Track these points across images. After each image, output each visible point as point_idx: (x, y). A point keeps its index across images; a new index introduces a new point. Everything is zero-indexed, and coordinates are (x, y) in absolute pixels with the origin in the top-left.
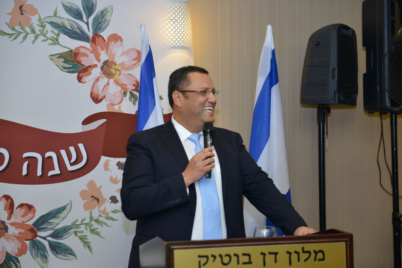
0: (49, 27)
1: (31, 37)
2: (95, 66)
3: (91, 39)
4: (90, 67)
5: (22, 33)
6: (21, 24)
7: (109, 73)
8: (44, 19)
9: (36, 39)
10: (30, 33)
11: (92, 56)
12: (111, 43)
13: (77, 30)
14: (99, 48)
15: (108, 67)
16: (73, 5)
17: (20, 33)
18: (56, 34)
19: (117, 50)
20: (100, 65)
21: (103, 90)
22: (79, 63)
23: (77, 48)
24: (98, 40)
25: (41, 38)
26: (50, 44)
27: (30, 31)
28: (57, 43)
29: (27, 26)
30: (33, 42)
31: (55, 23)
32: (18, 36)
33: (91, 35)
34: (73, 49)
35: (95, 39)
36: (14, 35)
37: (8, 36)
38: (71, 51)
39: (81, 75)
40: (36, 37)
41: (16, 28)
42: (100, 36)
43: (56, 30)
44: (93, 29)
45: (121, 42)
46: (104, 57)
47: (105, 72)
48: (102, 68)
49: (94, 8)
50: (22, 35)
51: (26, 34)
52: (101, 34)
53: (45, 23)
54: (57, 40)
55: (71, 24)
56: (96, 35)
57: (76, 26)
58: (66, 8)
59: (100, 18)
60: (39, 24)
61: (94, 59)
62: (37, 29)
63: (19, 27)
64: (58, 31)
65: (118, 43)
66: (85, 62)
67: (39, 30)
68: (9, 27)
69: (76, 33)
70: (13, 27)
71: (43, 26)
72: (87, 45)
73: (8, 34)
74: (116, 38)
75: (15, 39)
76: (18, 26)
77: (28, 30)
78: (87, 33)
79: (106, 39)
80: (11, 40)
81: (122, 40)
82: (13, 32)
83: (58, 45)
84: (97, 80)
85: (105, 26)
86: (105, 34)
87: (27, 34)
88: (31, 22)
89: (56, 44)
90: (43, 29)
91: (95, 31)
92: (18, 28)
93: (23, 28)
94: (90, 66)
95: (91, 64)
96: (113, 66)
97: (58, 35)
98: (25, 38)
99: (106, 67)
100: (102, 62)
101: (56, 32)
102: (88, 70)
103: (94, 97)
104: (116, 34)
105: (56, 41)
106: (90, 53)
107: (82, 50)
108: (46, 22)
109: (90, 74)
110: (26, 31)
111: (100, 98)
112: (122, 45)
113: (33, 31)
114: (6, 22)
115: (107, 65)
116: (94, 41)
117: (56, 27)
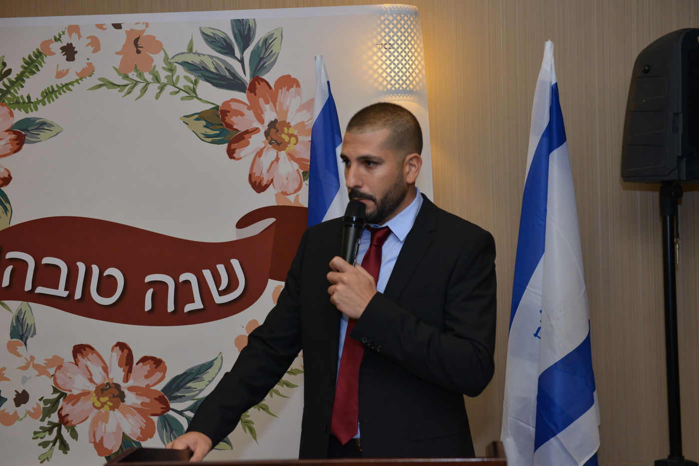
0: (180, 71)
1: (154, 88)
2: (256, 130)
3: (248, 87)
4: (247, 132)
5: (140, 82)
6: (138, 68)
7: (279, 142)
8: (173, 58)
9: (161, 91)
10: (151, 83)
11: (250, 114)
12: (280, 91)
13: (226, 72)
14: (261, 100)
15: (277, 131)
16: (218, 31)
17: (136, 83)
18: (192, 82)
19: (290, 102)
20: (263, 128)
21: (268, 171)
22: (230, 126)
23: (226, 103)
24: (260, 87)
25: (169, 89)
26: (182, 99)
27: (152, 79)
28: (195, 95)
29: (147, 72)
30: (157, 97)
31: (189, 63)
32: (133, 88)
33: (247, 79)
34: (220, 104)
35: (255, 86)
36: (128, 87)
37: (119, 89)
38: (217, 108)
39: (233, 146)
40: (162, 89)
41: (130, 75)
42: (263, 80)
43: (193, 74)
44: (251, 70)
45: (298, 88)
46: (270, 115)
47: (272, 140)
48: (267, 134)
49: (251, 35)
50: (140, 86)
51: (145, 84)
52: (264, 77)
53: (175, 64)
54: (194, 91)
55: (215, 64)
56: (257, 78)
57: (224, 67)
58: (208, 38)
59: (262, 49)
60: (165, 66)
61: (254, 119)
62: (163, 75)
63: (135, 74)
64: (195, 76)
65: (292, 90)
66: (240, 124)
67: (166, 77)
68: (120, 74)
69: (223, 78)
70: (125, 75)
71: (172, 70)
72: (242, 96)
73: (119, 86)
74: (288, 82)
75: (129, 92)
76: (133, 72)
77: (148, 77)
78: (241, 77)
79: (272, 85)
80: (124, 94)
81: (298, 85)
82: (125, 82)
83: (195, 99)
84: (259, 154)
85: (272, 62)
86: (271, 77)
87: (148, 83)
88: (153, 65)
89: (193, 97)
90: (172, 74)
91: (255, 71)
92: (133, 75)
93: (140, 75)
94: (248, 130)
95: (249, 128)
96: (286, 129)
97: (196, 83)
98: (144, 90)
99: (273, 131)
100: (267, 123)
101: (193, 78)
102: (244, 138)
103: (255, 182)
104: (289, 76)
105: (192, 93)
106: (248, 111)
107: (234, 106)
108: (176, 62)
109: (248, 144)
110: (145, 80)
111: (264, 183)
112: (299, 94)
113: (157, 79)
114: (114, 67)
115: (275, 128)
116: (252, 89)
117: (191, 70)
